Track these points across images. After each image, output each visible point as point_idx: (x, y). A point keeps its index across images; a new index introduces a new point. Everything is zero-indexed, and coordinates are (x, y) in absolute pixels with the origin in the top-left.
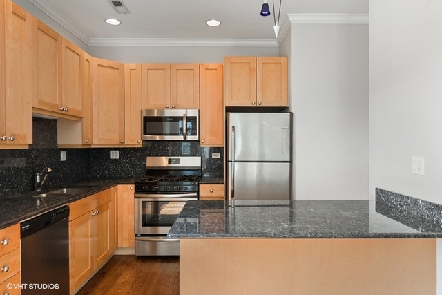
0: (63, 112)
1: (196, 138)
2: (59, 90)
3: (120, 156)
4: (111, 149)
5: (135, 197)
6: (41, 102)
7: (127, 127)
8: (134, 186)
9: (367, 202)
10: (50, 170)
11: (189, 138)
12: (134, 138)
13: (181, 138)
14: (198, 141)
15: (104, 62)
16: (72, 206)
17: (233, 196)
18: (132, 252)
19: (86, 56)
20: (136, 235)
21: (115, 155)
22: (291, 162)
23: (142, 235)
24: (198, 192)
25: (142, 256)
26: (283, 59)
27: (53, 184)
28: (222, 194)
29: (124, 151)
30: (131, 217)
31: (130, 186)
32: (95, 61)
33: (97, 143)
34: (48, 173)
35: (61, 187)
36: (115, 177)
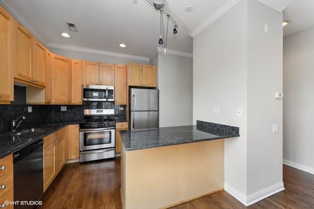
0: (34, 82)
1: (113, 100)
2: (32, 69)
3: (67, 109)
4: (61, 105)
5: (80, 131)
6: (19, 75)
7: (73, 93)
8: (79, 125)
9: (192, 126)
10: (24, 118)
11: (109, 100)
12: (77, 99)
13: (105, 100)
14: (114, 102)
15: (59, 57)
16: (45, 139)
17: (133, 127)
18: (77, 161)
19: (48, 51)
20: (80, 151)
21: (64, 109)
22: (158, 111)
23: (84, 151)
24: (115, 126)
25: (83, 162)
26: (154, 66)
27: (23, 126)
28: (127, 126)
29: (70, 107)
30: (77, 142)
31: (76, 125)
32: (53, 55)
33: (53, 102)
34: (23, 120)
35: (30, 128)
36: (64, 121)
